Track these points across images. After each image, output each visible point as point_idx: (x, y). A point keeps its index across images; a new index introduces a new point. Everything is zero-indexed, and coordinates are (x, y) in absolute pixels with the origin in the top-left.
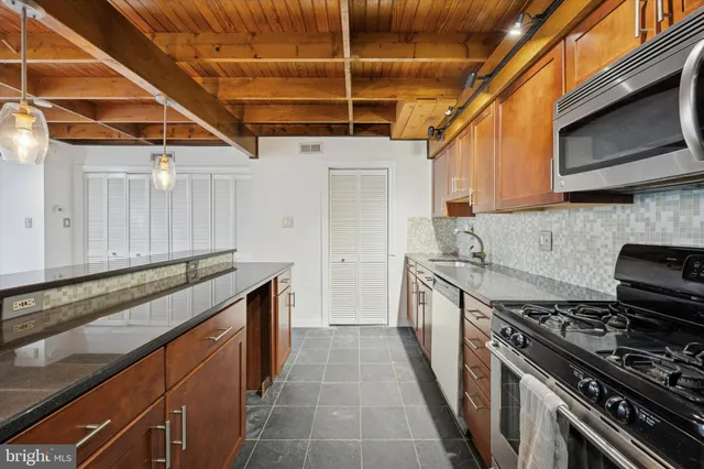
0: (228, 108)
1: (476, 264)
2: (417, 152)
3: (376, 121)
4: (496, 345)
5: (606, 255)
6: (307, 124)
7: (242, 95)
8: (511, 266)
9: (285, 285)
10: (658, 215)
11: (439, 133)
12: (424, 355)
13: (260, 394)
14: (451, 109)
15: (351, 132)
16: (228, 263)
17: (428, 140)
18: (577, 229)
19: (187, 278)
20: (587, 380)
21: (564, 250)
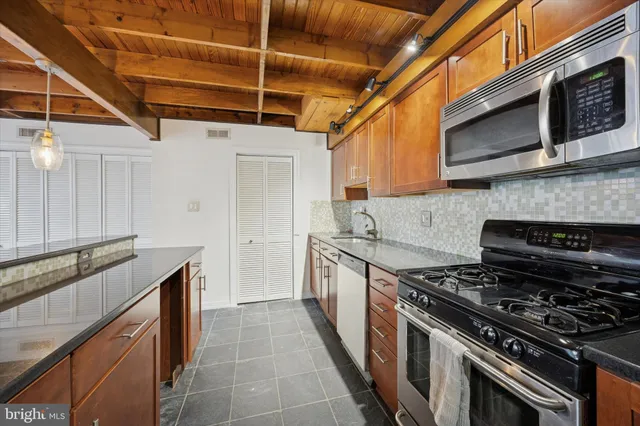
0: (126, 84)
1: (371, 240)
2: (318, 143)
3: (283, 113)
4: (403, 307)
5: (471, 229)
6: (215, 110)
7: (144, 73)
8: (398, 240)
9: (196, 269)
10: (508, 198)
11: (339, 128)
12: (328, 321)
13: (170, 384)
14: (351, 107)
15: (259, 121)
16: (127, 251)
17: (327, 133)
18: (450, 209)
19: (79, 269)
20: (485, 328)
21: (441, 226)
